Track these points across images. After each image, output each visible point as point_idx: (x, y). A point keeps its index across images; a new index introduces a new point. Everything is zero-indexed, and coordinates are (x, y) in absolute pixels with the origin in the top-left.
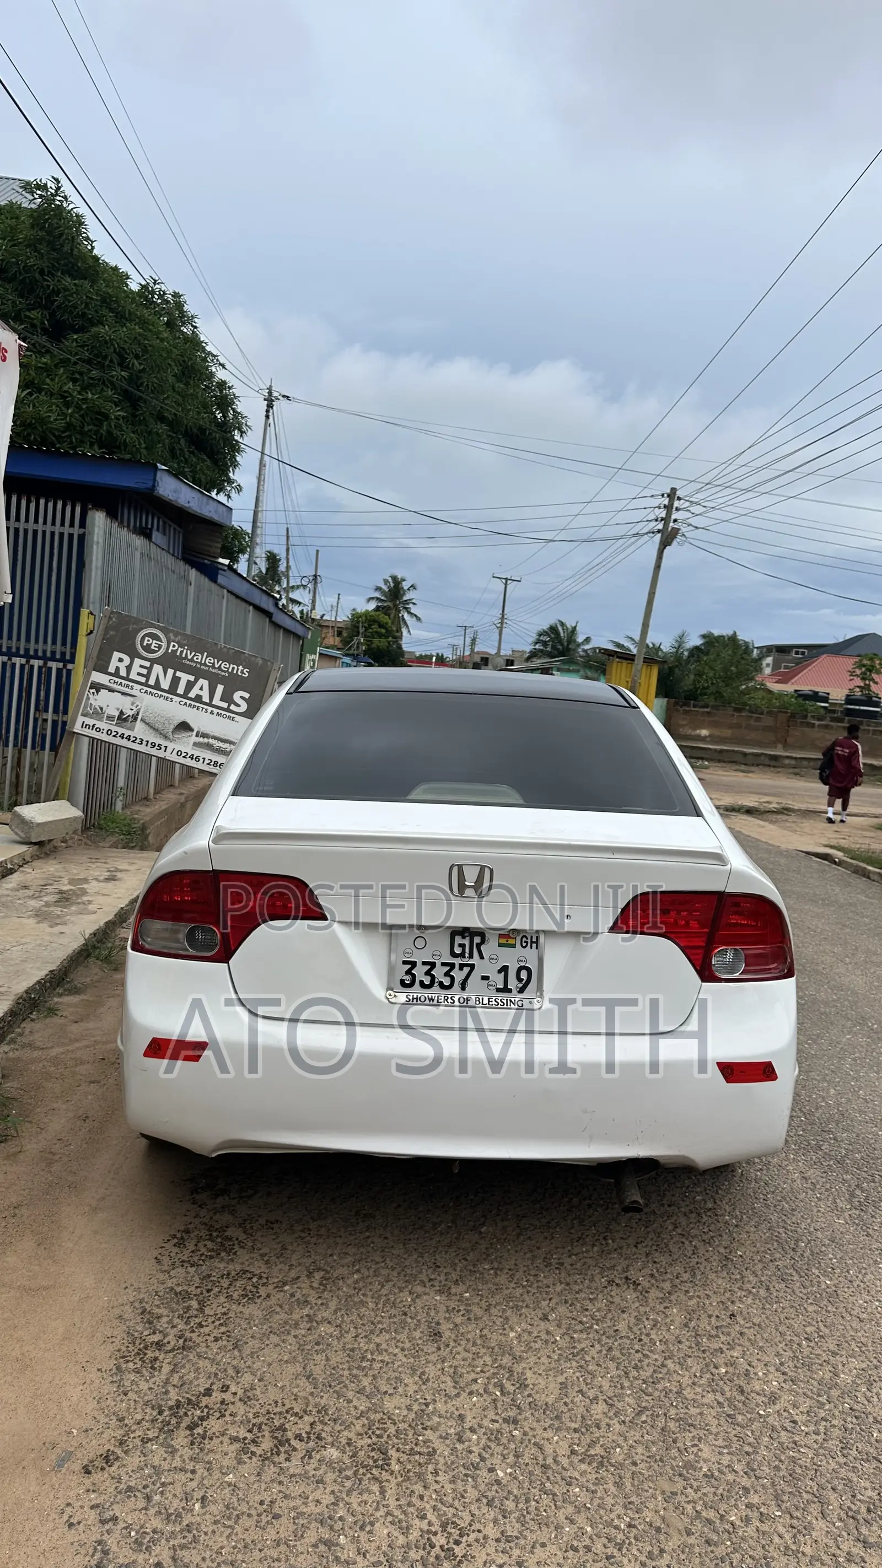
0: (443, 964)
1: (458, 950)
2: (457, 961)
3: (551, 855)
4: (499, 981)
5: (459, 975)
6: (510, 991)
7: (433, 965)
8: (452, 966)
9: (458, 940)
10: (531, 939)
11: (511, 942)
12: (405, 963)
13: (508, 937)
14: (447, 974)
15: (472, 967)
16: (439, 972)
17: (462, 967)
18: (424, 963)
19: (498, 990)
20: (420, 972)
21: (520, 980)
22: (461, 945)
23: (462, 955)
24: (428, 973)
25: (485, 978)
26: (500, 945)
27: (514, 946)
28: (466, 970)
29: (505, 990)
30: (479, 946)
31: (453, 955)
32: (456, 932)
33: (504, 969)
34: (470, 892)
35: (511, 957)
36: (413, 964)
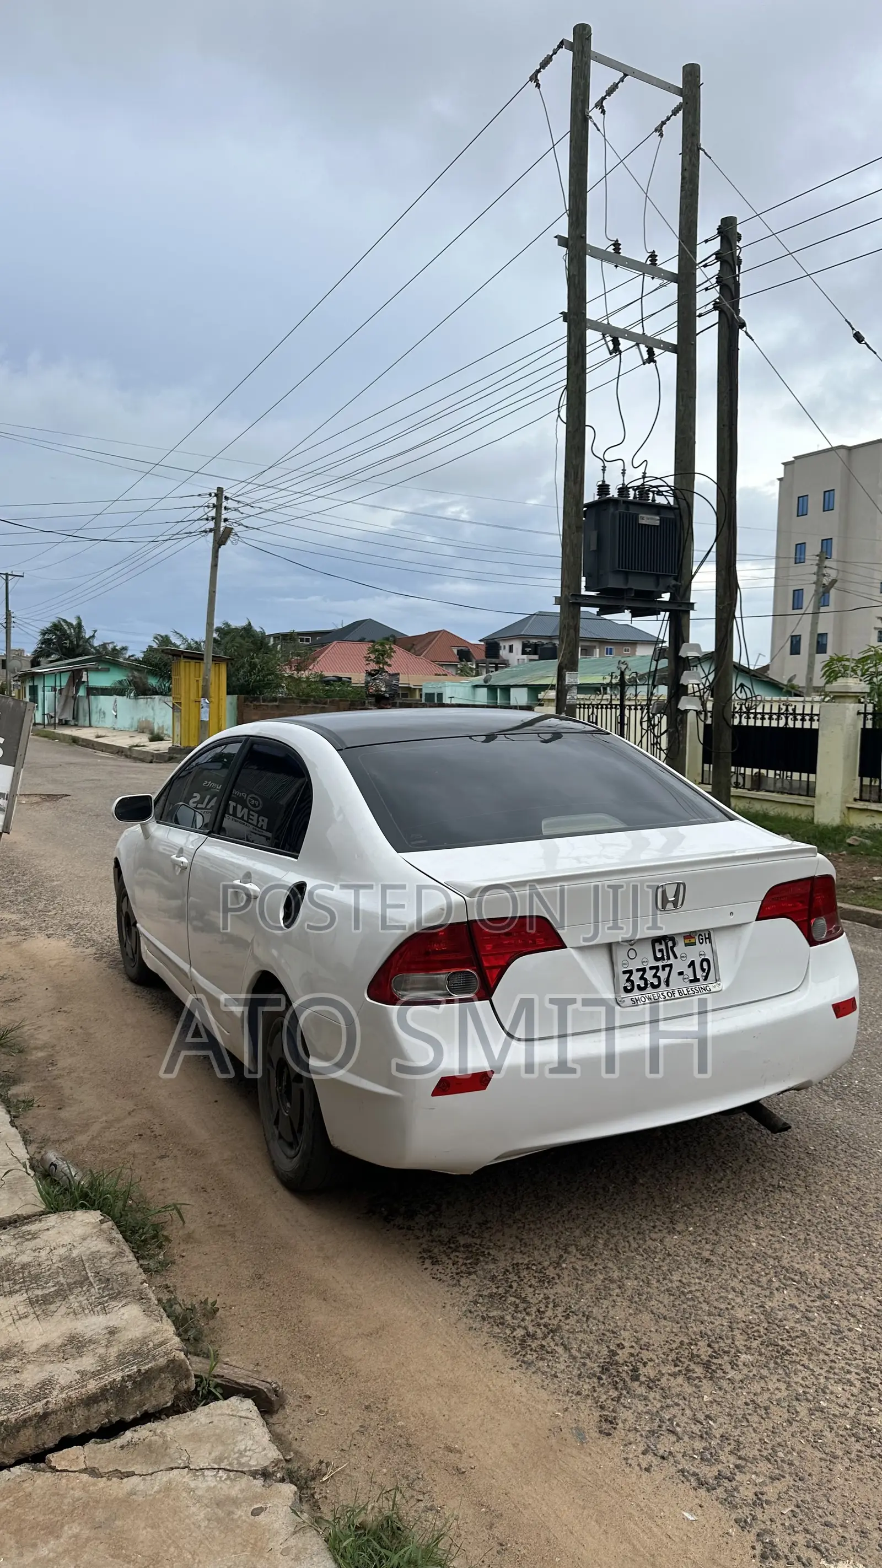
0: (651, 968)
1: (659, 955)
2: (660, 964)
3: (738, 865)
4: (689, 973)
5: (663, 975)
6: (698, 980)
7: (644, 970)
8: (657, 968)
9: (658, 947)
10: (706, 936)
11: (693, 940)
12: (625, 972)
13: (690, 938)
14: (655, 976)
15: (670, 966)
16: (649, 975)
17: (664, 967)
18: (638, 970)
19: (691, 981)
20: (636, 977)
21: (703, 970)
22: (661, 951)
23: (662, 958)
24: (642, 978)
25: (681, 973)
26: (686, 945)
27: (694, 944)
28: (667, 969)
29: (696, 980)
30: (672, 948)
31: (657, 959)
32: (657, 940)
33: (692, 963)
34: (670, 906)
35: (695, 953)
36: (630, 972)
